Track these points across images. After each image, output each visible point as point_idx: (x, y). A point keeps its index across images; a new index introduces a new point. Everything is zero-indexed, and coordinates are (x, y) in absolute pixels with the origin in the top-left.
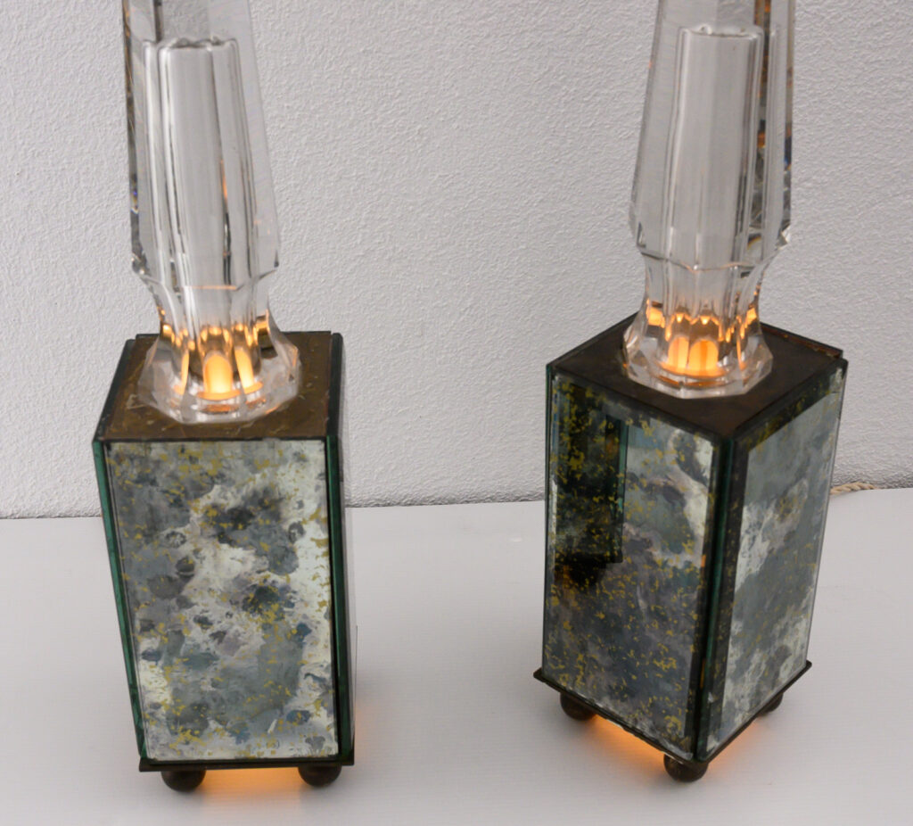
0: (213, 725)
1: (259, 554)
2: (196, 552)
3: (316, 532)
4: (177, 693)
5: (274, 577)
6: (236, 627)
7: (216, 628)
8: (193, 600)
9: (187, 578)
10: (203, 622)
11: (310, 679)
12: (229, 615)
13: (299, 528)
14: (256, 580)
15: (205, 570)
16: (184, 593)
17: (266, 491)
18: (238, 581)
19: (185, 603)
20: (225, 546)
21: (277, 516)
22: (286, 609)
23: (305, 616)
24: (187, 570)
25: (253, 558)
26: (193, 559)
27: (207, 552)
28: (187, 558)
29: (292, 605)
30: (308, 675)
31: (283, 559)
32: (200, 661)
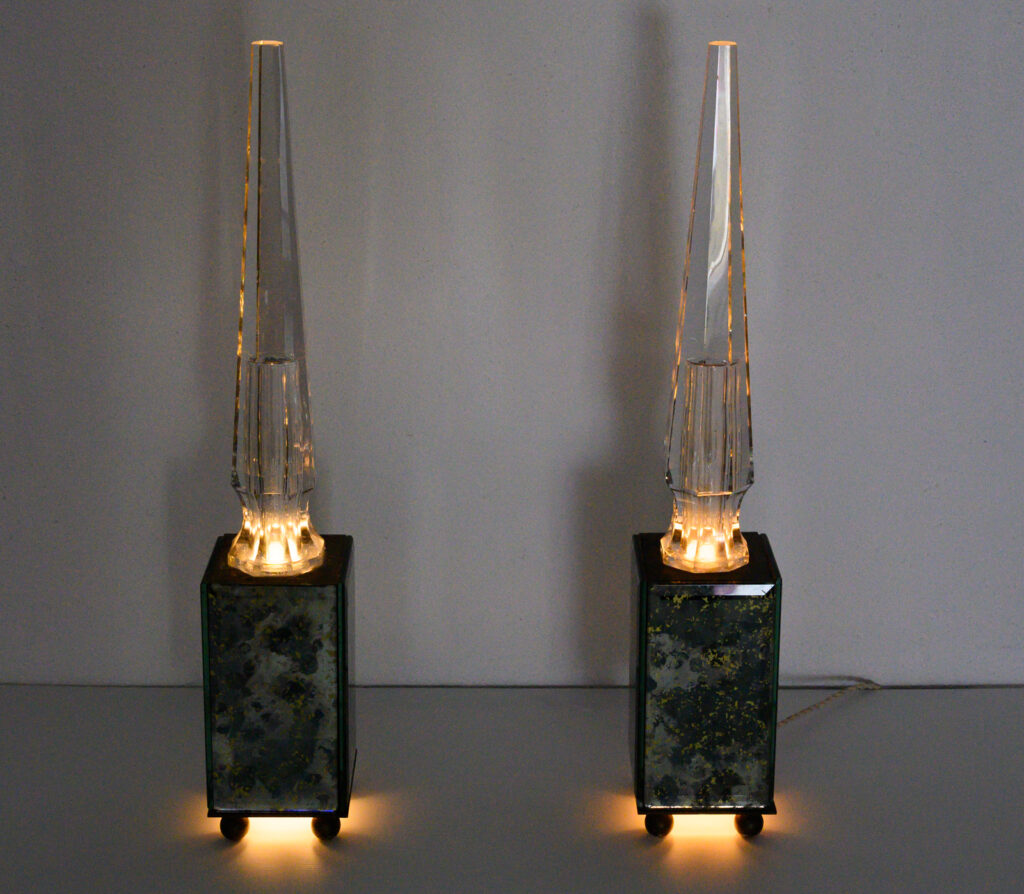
0: (258, 782)
1: (294, 660)
2: (256, 657)
3: (328, 646)
4: (236, 757)
5: (302, 676)
6: (277, 711)
7: (265, 710)
8: (253, 691)
9: (250, 675)
10: (257, 706)
11: (322, 750)
12: (273, 702)
13: (319, 643)
14: (292, 677)
15: (261, 670)
16: (247, 685)
17: (302, 618)
18: (281, 678)
19: (248, 693)
20: (274, 654)
21: (307, 634)
22: (310, 699)
23: (320, 704)
24: (250, 669)
25: (290, 663)
26: (254, 662)
27: (263, 658)
28: (250, 661)
29: (312, 696)
30: (320, 747)
31: (309, 664)
32: (253, 734)
